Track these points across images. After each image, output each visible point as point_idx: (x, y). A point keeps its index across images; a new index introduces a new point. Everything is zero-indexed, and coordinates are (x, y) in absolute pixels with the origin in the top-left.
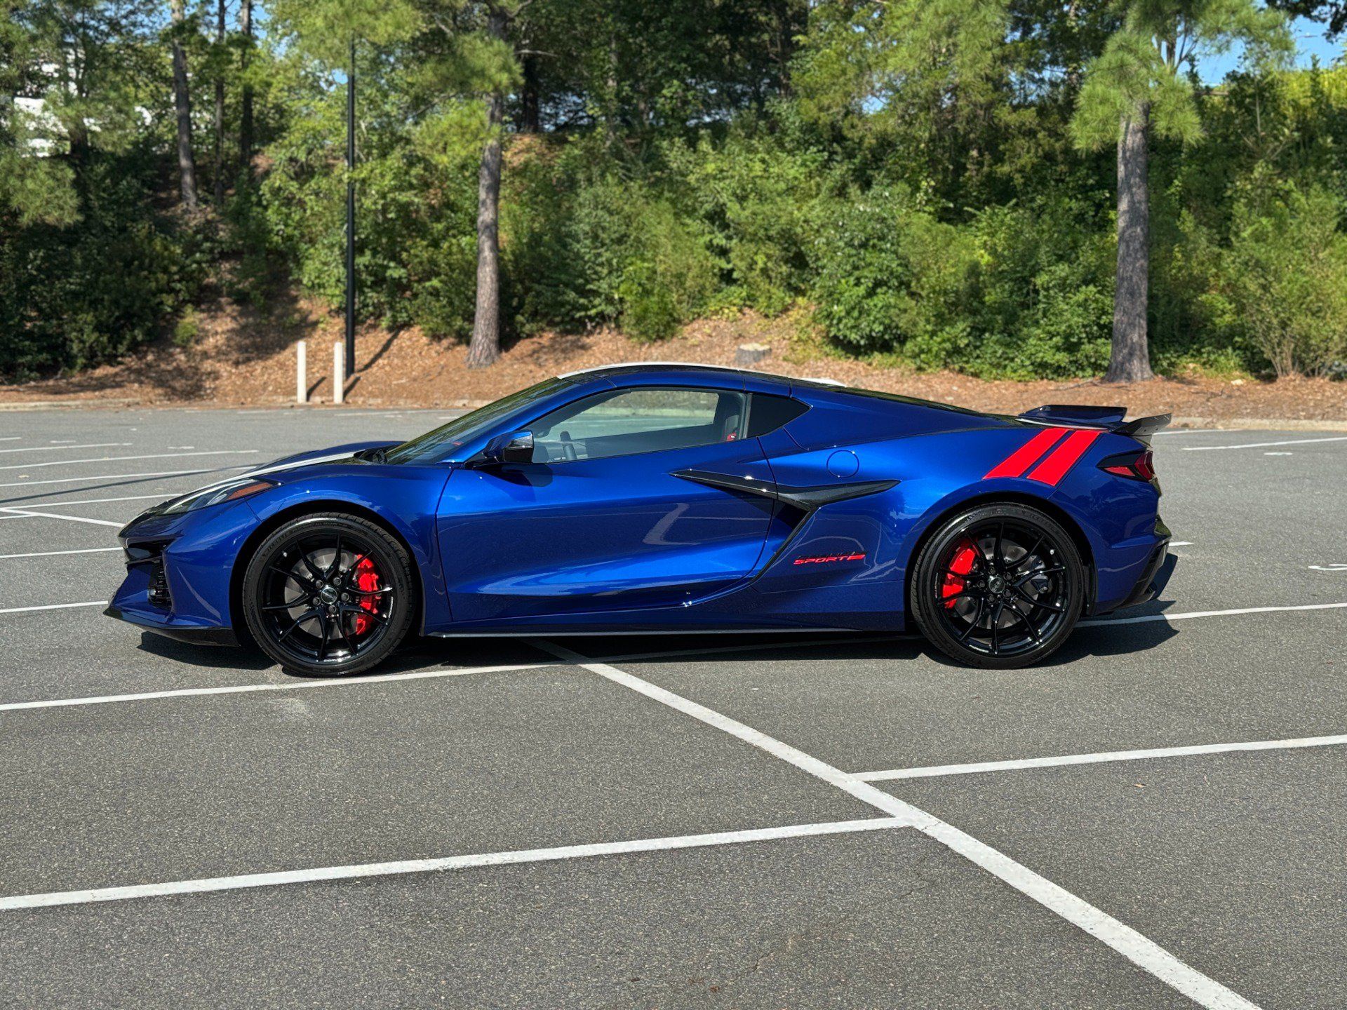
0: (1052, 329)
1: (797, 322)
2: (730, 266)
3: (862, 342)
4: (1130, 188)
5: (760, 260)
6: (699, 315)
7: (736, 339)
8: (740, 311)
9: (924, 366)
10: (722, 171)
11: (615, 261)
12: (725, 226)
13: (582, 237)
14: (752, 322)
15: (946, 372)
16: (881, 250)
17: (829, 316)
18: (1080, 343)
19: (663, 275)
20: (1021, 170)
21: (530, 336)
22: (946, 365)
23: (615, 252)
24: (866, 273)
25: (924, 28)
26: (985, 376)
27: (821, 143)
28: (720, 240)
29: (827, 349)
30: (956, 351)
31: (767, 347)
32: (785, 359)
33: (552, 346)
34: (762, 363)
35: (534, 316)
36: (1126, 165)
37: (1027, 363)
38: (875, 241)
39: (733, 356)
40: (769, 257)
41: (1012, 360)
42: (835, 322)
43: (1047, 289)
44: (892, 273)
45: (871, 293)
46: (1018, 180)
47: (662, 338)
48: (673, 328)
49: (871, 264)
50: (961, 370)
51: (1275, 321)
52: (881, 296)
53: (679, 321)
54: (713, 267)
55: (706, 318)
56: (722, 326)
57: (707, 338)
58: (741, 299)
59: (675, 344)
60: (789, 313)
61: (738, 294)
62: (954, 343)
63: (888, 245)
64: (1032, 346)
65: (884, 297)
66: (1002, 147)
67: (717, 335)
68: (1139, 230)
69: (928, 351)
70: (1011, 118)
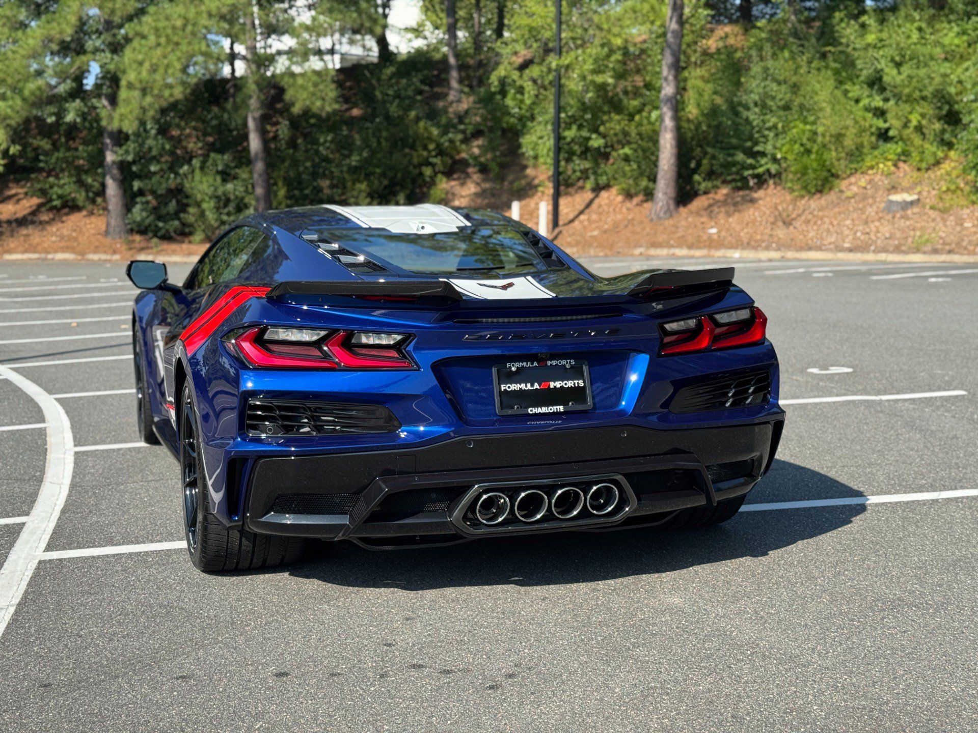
1: (948, 173)
2: (887, 125)
5: (914, 119)
6: (856, 170)
7: (889, 190)
8: (895, 165)
10: (881, 40)
11: (780, 125)
12: (882, 90)
13: (752, 105)
14: (906, 174)
19: (823, 135)
21: (706, 193)
23: (779, 117)
28: (878, 102)
29: (974, 198)
31: (915, 197)
32: (932, 208)
33: (726, 200)
34: (909, 212)
35: (711, 175)
39: (883, 205)
40: (923, 116)
47: (821, 192)
48: (831, 182)
53: (836, 176)
54: (871, 126)
55: (862, 173)
56: (876, 179)
57: (861, 190)
58: (896, 154)
59: (832, 196)
60: (942, 166)
61: (893, 150)
67: (871, 188)
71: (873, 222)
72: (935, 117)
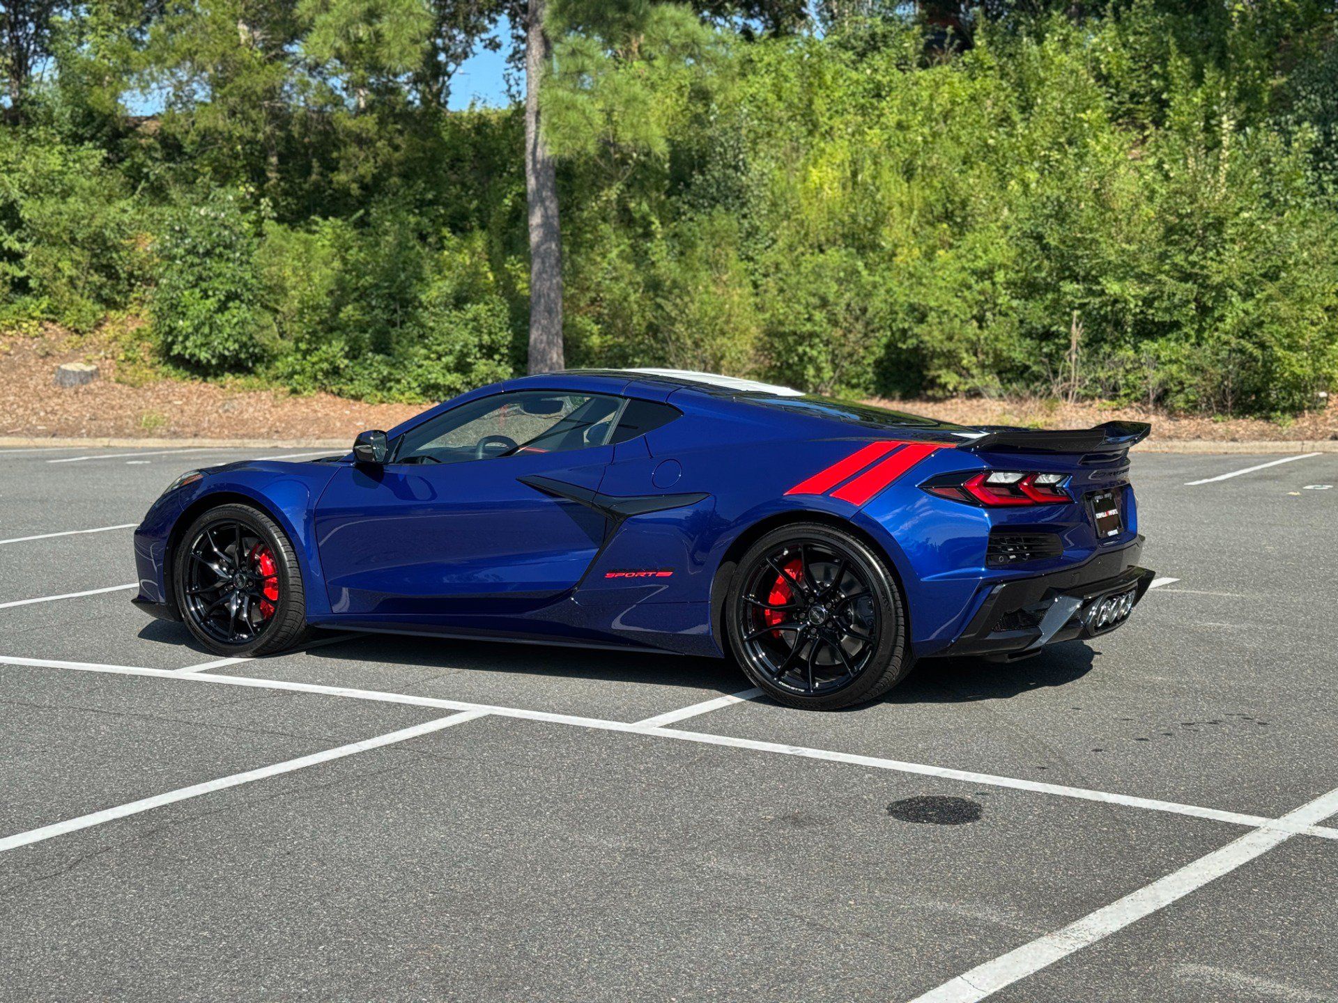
0: (440, 349)
1: (115, 339)
2: (23, 274)
3: (214, 362)
4: (542, 201)
5: (66, 266)
7: (44, 357)
8: (42, 325)
9: (299, 387)
12: (16, 226)
14: (58, 339)
15: (323, 394)
16: (228, 260)
17: (171, 330)
18: (471, 364)
20: (359, 181)
22: (323, 388)
24: (216, 284)
26: (368, 398)
27: (98, 140)
28: (12, 243)
29: (164, 369)
30: (335, 372)
31: (93, 367)
32: (118, 381)
34: (92, 386)
36: (537, 178)
37: (414, 385)
38: (221, 249)
39: (51, 377)
40: (76, 264)
41: (398, 381)
42: (180, 339)
43: (434, 307)
44: (245, 285)
45: (223, 307)
46: (355, 189)
49: (220, 275)
50: (340, 394)
51: (689, 342)
54: (5, 273)
56: (20, 342)
57: (4, 357)
58: (43, 312)
60: (104, 328)
61: (37, 306)
62: (331, 363)
63: (238, 254)
64: (420, 366)
65: (238, 312)
66: (335, 155)
67: (17, 353)
68: (553, 246)
69: (303, 371)
70: (351, 124)
71: (49, 397)
72: (91, 266)
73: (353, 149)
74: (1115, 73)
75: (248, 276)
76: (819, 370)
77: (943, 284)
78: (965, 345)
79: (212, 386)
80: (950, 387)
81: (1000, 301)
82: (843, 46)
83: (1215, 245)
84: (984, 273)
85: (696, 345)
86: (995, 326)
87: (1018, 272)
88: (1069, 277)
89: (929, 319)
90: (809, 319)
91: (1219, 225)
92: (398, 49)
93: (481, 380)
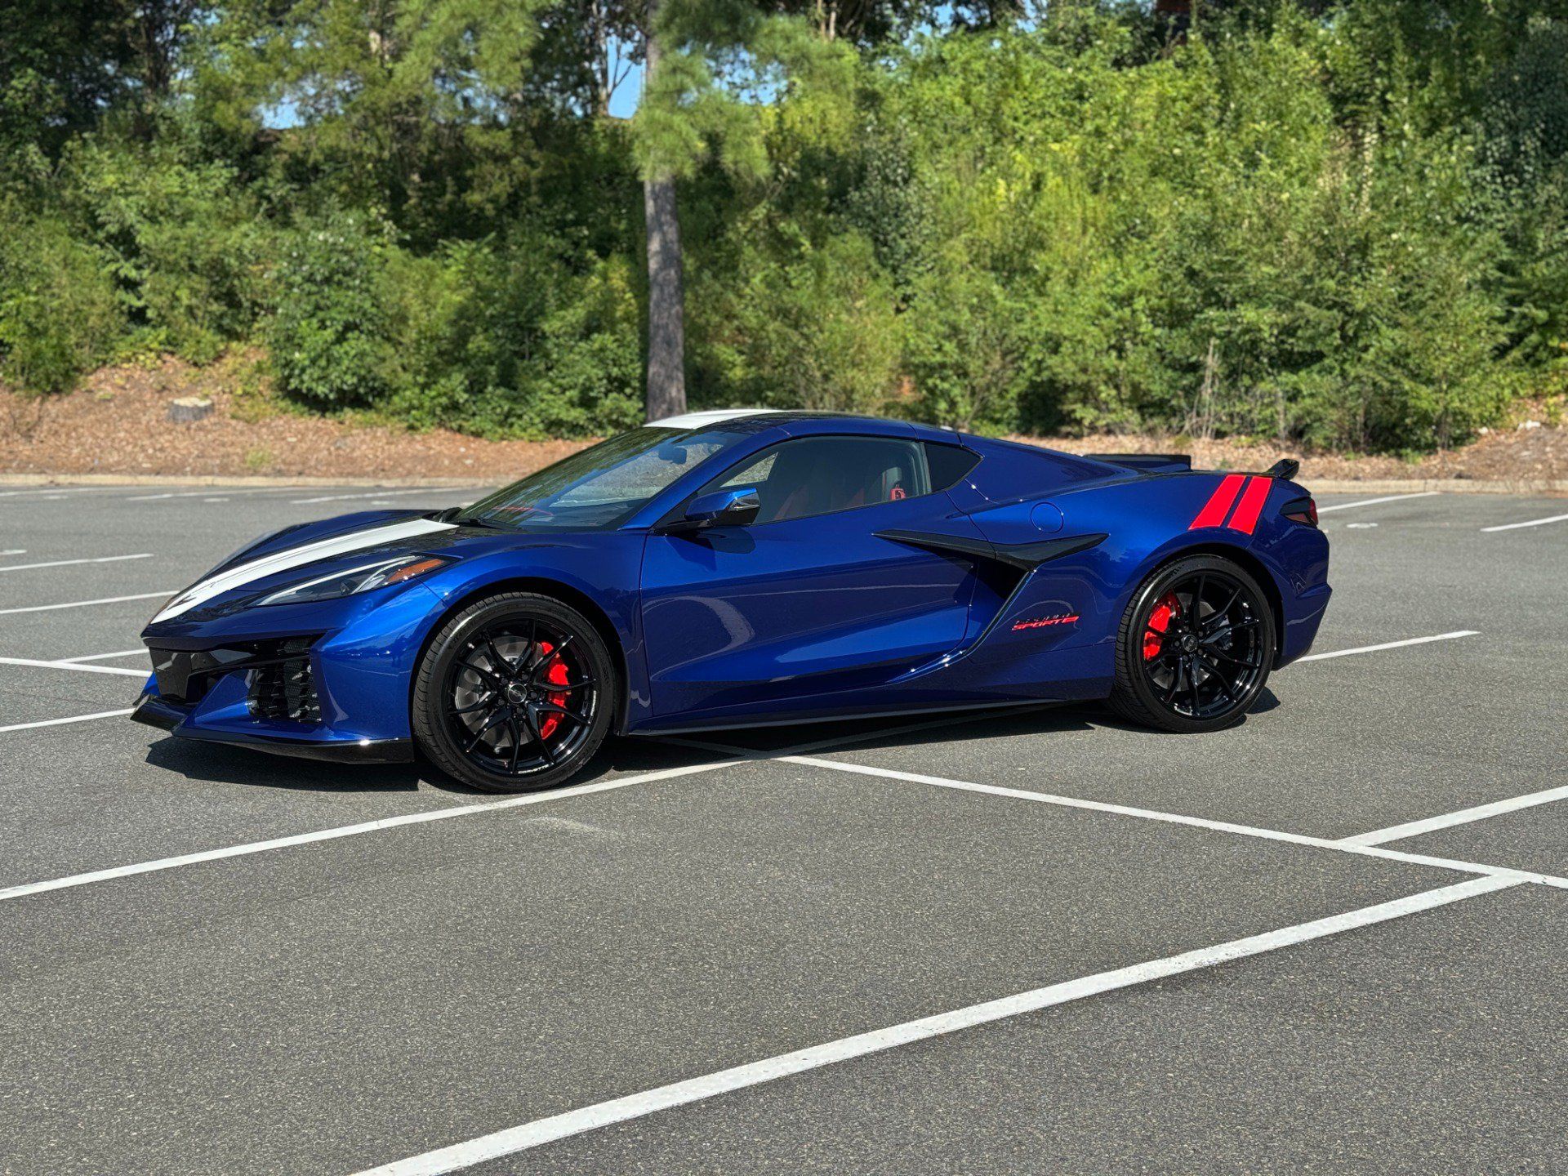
0: (564, 382)
1: (235, 372)
2: (140, 304)
4: (661, 225)
5: (184, 294)
6: (105, 362)
8: (160, 357)
9: (418, 424)
10: (123, 185)
12: (134, 253)
14: (176, 372)
15: (442, 431)
16: (348, 288)
17: (288, 364)
18: (596, 399)
19: (57, 311)
20: (493, 200)
22: (441, 424)
24: (333, 314)
25: (435, 30)
26: (489, 434)
27: (229, 157)
28: (128, 270)
29: (282, 404)
30: (454, 407)
31: (208, 402)
32: (233, 417)
34: (205, 422)
36: (655, 200)
37: (537, 420)
38: (340, 276)
39: (163, 411)
40: (194, 292)
41: (520, 417)
42: (297, 372)
43: (558, 337)
44: (364, 314)
45: (341, 338)
46: (490, 210)
47: (59, 391)
48: (73, 379)
49: (337, 304)
50: (460, 430)
51: (818, 374)
52: (353, 343)
53: (78, 369)
54: (119, 303)
55: (114, 366)
56: (136, 376)
57: (119, 391)
58: (161, 343)
59: (78, 398)
60: (224, 361)
61: (154, 337)
62: (451, 398)
63: (357, 282)
64: (542, 400)
65: (356, 343)
66: (469, 173)
67: (132, 388)
68: (673, 272)
69: (420, 407)
70: (484, 140)
71: (160, 434)
72: (211, 295)
73: (489, 167)
74: (1340, 69)
75: (367, 305)
76: (953, 404)
77: (1081, 311)
78: (1103, 377)
79: (330, 422)
80: (1086, 422)
81: (1142, 329)
82: (1052, 40)
83: (1359, 269)
84: (1123, 299)
85: (826, 377)
86: (1137, 356)
87: (1161, 297)
88: (1216, 303)
89: (1062, 349)
90: (940, 349)
91: (1363, 247)
92: (498, 67)
93: (606, 416)
